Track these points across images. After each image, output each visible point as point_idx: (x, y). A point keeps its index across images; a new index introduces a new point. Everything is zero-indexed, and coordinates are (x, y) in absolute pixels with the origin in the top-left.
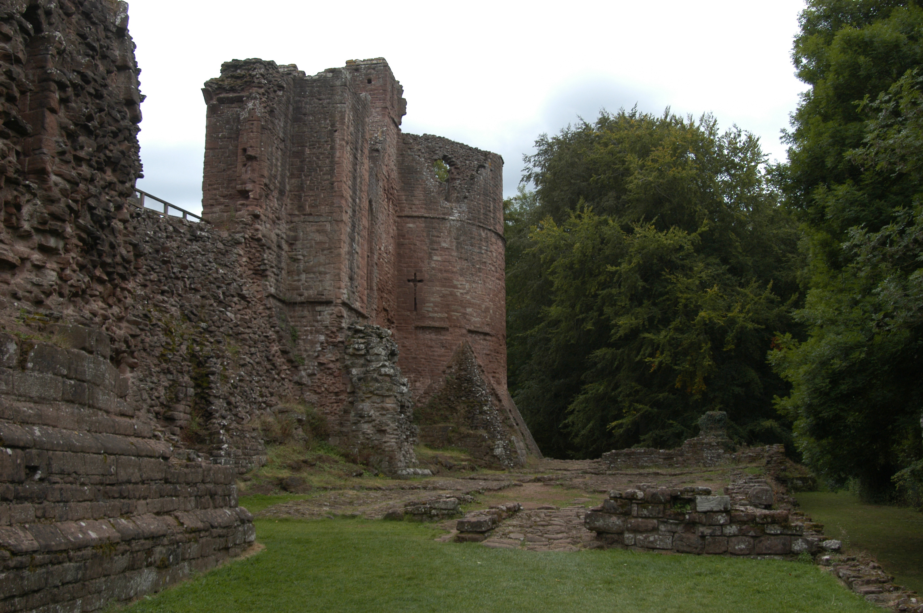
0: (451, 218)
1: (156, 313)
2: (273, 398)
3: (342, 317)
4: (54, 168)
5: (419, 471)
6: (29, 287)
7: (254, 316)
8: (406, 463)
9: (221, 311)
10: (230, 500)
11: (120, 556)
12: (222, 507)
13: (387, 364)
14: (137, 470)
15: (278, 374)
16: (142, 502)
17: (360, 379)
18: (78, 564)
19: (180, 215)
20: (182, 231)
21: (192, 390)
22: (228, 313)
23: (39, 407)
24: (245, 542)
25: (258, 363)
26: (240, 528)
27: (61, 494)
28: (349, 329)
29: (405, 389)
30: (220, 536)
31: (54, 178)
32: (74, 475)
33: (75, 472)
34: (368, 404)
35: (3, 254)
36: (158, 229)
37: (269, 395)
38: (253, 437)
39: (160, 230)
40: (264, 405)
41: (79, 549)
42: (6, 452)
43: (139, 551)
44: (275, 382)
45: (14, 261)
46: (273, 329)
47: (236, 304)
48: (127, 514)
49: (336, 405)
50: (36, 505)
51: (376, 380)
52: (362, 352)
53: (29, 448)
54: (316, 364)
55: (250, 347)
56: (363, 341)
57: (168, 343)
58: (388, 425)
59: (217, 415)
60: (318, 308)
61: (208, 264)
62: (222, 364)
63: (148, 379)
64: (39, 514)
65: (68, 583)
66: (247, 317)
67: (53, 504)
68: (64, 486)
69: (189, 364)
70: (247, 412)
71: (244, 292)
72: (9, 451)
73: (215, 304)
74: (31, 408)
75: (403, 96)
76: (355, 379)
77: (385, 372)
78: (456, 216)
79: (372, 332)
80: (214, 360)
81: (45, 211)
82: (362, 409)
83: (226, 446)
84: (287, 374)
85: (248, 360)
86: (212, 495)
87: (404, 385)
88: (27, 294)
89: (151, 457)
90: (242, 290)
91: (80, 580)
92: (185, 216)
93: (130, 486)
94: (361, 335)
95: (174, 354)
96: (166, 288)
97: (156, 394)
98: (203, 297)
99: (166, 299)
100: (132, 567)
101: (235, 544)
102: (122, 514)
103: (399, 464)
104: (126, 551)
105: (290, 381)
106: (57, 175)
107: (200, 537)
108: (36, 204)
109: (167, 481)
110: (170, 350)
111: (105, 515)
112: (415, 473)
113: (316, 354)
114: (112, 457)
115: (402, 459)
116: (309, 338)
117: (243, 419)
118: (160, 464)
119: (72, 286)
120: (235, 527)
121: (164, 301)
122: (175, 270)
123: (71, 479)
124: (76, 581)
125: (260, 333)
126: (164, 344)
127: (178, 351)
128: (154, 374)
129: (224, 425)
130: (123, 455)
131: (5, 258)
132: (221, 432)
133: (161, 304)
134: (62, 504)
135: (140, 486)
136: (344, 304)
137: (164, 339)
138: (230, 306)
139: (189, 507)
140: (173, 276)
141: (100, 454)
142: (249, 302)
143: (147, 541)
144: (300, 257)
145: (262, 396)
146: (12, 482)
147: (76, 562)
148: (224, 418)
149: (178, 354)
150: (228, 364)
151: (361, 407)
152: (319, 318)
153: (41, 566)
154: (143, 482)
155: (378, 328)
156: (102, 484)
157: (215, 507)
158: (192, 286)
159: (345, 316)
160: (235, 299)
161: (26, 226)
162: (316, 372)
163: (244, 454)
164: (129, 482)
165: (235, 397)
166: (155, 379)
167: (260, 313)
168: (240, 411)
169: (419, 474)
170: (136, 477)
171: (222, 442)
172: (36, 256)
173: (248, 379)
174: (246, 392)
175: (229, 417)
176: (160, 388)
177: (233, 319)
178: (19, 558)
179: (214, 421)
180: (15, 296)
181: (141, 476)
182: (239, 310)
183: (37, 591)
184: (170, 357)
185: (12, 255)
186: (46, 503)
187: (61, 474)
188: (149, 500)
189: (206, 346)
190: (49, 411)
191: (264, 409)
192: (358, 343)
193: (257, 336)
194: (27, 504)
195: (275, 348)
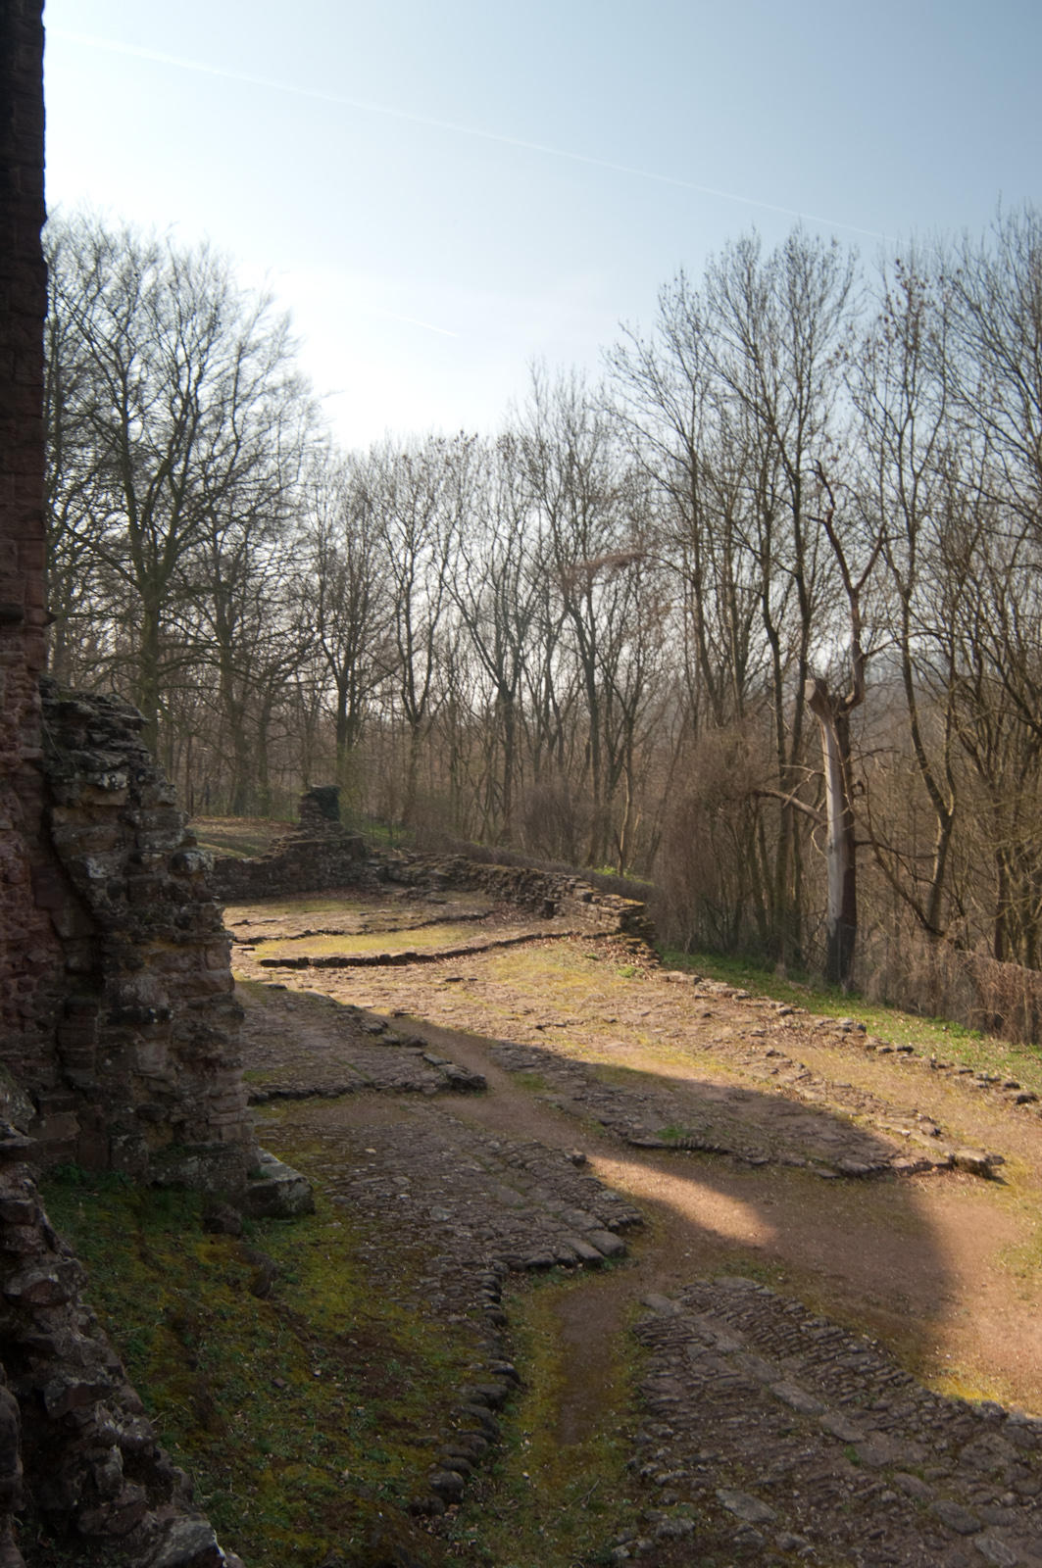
17: (114, 892)
34: (152, 978)
51: (174, 895)
52: (119, 799)
76: (101, 892)
82: (134, 999)
151: (128, 989)
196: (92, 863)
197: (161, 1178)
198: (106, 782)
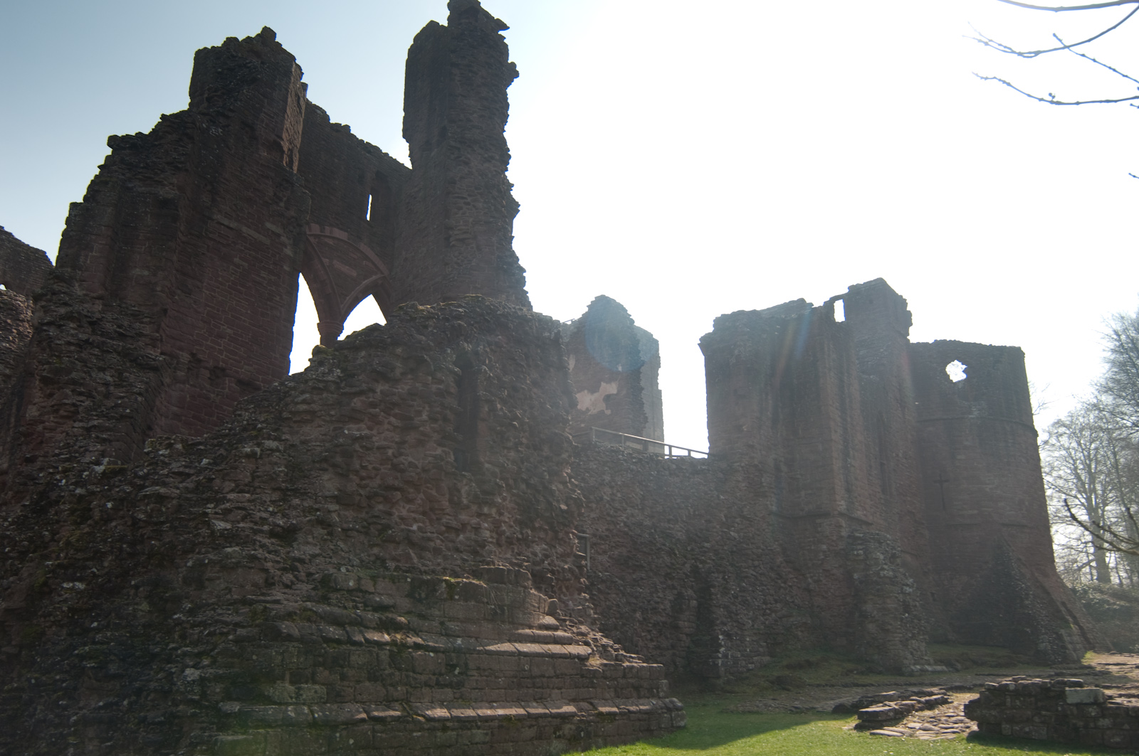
0: (970, 416)
1: (661, 539)
2: (779, 605)
3: (841, 526)
4: (486, 459)
5: (929, 668)
6: (468, 543)
7: (758, 533)
8: (915, 660)
9: (725, 532)
10: (658, 692)
11: (527, 729)
12: (648, 698)
13: (886, 567)
14: (550, 668)
15: (785, 583)
16: (556, 691)
17: (861, 583)
18: (485, 731)
19: (685, 453)
20: (684, 467)
21: (695, 602)
22: (732, 533)
23: (464, 625)
24: (672, 726)
25: (761, 574)
26: (665, 715)
27: (477, 684)
28: (849, 537)
29: (908, 590)
30: (640, 720)
31: (487, 465)
32: (490, 671)
33: (490, 669)
34: (871, 605)
35: (448, 523)
36: (662, 469)
37: (773, 602)
38: (753, 640)
39: (665, 469)
40: (768, 611)
41: (487, 721)
42: (430, 656)
43: (546, 726)
44: (782, 590)
45: (457, 527)
46: (776, 543)
47: (738, 524)
48: (540, 700)
49: (842, 608)
50: (455, 691)
51: (876, 582)
52: (861, 558)
53: (449, 652)
54: (821, 571)
55: (753, 560)
56: (861, 547)
57: (672, 564)
58: (891, 625)
59: (718, 622)
60: (818, 521)
61: (709, 492)
62: (724, 578)
63: (654, 595)
64: (457, 696)
65: (476, 744)
66: (751, 535)
67: (469, 690)
68: (479, 678)
69: (693, 580)
70: (749, 619)
71: (745, 513)
72: (432, 654)
73: (718, 527)
74: (458, 626)
75: (908, 309)
76: (857, 582)
77: (884, 575)
78: (975, 414)
79: (871, 538)
80: (716, 575)
81: (477, 490)
82: (866, 611)
83: (722, 649)
84: (794, 582)
85: (752, 572)
86: (637, 688)
87: (907, 585)
88: (467, 548)
89: (566, 658)
90: (742, 512)
91: (488, 742)
92: (689, 453)
93: (545, 680)
94: (859, 542)
95: (678, 573)
96: (671, 517)
97: (662, 607)
98: (706, 521)
99: (672, 526)
100: (540, 737)
101: (661, 728)
102: (535, 700)
103: (906, 662)
104: (533, 726)
105: (799, 588)
106: (488, 463)
107: (615, 720)
108: (471, 486)
109: (582, 676)
110: (674, 569)
111: (519, 699)
112: (923, 671)
113: (820, 562)
114: (525, 658)
115: (910, 656)
116: (813, 548)
117: (744, 625)
118: (575, 663)
119: (508, 538)
120: (659, 714)
121: (670, 528)
122: (678, 501)
123: (486, 673)
124: (484, 743)
125: (765, 548)
126: (669, 564)
127: (681, 570)
128: (660, 590)
129: (725, 631)
130: (537, 656)
131: (450, 525)
132: (721, 637)
133: (668, 531)
134: (477, 691)
135: (554, 679)
136: (841, 514)
137: (667, 559)
138: (734, 527)
139: (607, 696)
140: (676, 506)
141: (514, 656)
142: (752, 521)
143: (555, 720)
144: (799, 476)
145: (765, 603)
146: (434, 674)
147: (484, 730)
148: (725, 624)
149: (681, 572)
150: (729, 577)
151: (864, 608)
152: (819, 529)
153: (453, 730)
154: (557, 677)
155: (878, 534)
156: (516, 677)
157: (639, 697)
158: (697, 513)
159: (844, 525)
160: (738, 520)
161: (465, 501)
162: (821, 579)
163: (742, 655)
164: (544, 676)
165: (736, 606)
166: (661, 595)
167: (764, 530)
168: (741, 618)
169: (928, 671)
170: (551, 672)
171: (722, 646)
172: (475, 521)
173: (751, 589)
174: (747, 600)
175: (730, 624)
176: (666, 602)
177: (737, 537)
178: (433, 723)
179: (716, 628)
180: (457, 550)
181: (555, 672)
182: (742, 529)
183: (449, 747)
184: (674, 575)
185: (456, 523)
186: (463, 689)
187: (477, 670)
188: (562, 690)
189: (709, 563)
190: (473, 628)
191: (769, 615)
192: (857, 550)
193: (761, 551)
194: (448, 690)
195: (781, 559)
196: (855, 575)
197: (868, 659)
198: (855, 553)
